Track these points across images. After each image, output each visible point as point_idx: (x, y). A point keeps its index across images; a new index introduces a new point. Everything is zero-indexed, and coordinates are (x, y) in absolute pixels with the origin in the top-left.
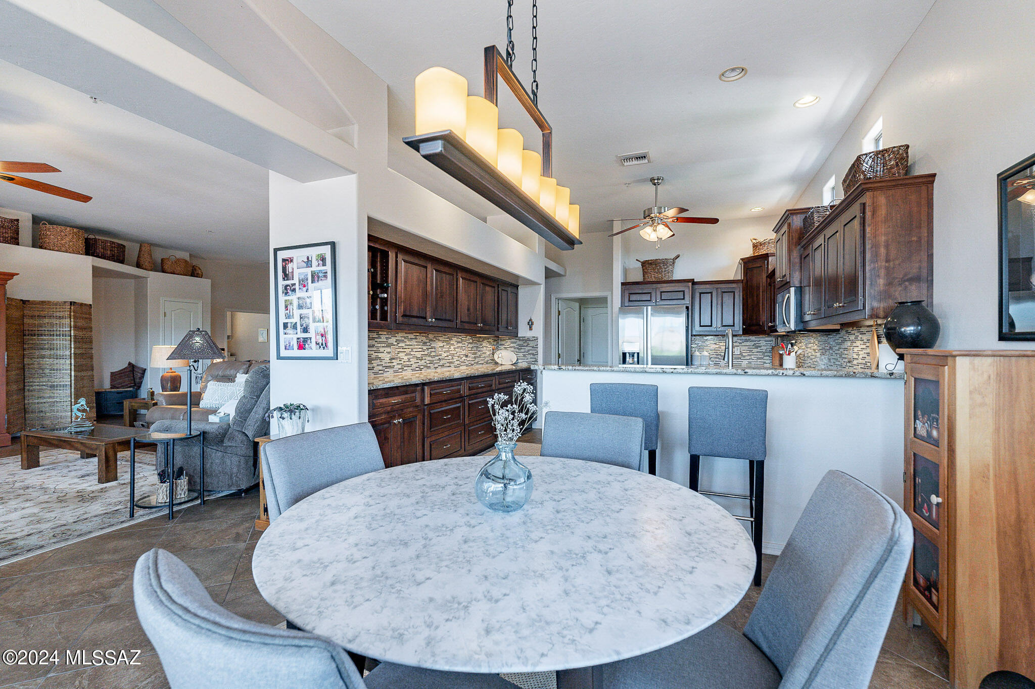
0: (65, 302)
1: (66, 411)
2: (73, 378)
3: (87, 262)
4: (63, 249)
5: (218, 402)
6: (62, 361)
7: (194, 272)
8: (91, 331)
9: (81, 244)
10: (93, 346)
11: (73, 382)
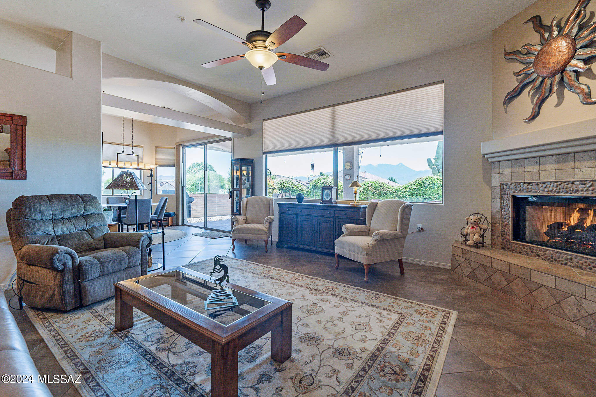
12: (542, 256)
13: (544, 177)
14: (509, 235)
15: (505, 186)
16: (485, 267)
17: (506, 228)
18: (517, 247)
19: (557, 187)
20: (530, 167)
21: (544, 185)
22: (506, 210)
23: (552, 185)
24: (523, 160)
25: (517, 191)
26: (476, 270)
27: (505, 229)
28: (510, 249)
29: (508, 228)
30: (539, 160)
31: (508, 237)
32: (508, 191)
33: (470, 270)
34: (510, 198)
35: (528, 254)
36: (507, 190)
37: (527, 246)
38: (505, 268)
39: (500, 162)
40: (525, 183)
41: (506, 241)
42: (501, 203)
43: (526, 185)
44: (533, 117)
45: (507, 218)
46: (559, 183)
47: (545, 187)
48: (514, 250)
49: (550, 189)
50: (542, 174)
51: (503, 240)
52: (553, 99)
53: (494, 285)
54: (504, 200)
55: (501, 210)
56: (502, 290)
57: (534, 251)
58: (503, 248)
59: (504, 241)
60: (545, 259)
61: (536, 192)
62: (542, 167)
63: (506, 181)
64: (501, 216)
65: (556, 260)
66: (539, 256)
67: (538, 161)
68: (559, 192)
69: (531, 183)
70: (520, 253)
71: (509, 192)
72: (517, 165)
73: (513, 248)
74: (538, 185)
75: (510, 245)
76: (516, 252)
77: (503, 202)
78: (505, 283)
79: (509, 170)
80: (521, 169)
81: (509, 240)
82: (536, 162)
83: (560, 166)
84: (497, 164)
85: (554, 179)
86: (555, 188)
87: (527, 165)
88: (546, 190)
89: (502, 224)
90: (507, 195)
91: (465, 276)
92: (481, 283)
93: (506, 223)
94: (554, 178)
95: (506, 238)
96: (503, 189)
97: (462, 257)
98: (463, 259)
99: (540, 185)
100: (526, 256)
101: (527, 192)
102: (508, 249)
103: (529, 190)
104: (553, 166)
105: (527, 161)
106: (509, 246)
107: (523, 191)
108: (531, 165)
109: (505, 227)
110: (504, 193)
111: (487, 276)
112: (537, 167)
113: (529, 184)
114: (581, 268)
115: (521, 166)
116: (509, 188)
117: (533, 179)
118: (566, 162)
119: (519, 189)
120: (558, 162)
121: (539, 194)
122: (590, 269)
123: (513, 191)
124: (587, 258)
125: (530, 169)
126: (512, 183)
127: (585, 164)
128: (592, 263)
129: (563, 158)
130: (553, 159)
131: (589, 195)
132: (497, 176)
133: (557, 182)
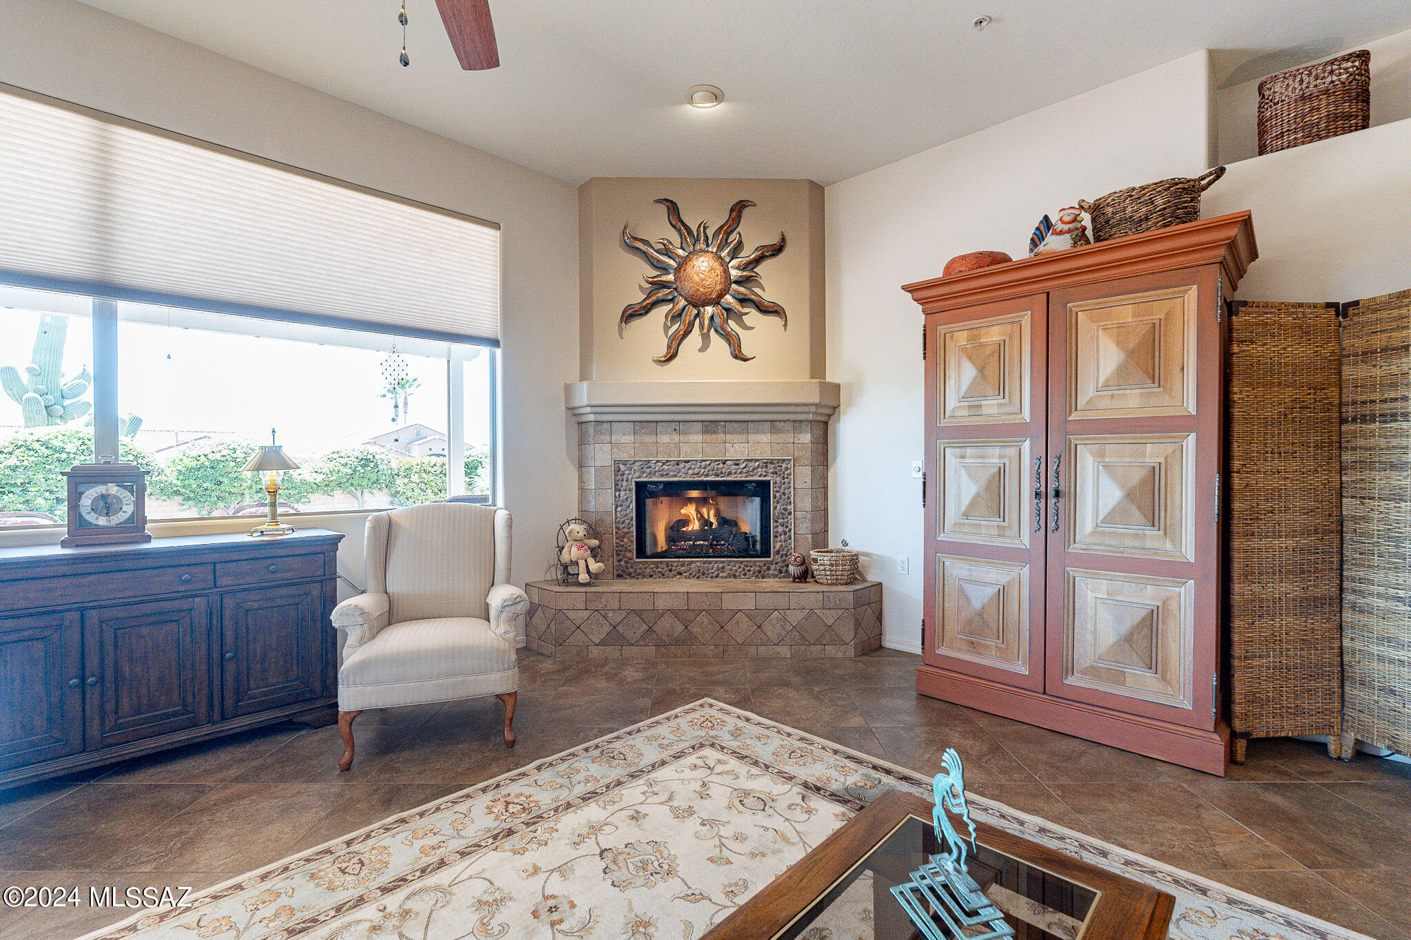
12: (685, 572)
13: (687, 452)
14: (630, 551)
15: (621, 466)
16: (639, 613)
17: (626, 540)
18: (645, 568)
19: (705, 468)
20: (664, 437)
21: (688, 465)
22: (624, 507)
23: (699, 464)
24: (654, 424)
25: (644, 475)
26: (621, 625)
27: (623, 541)
28: (633, 575)
29: (628, 539)
30: (680, 426)
31: (629, 555)
32: (629, 474)
33: (606, 629)
34: (634, 484)
35: (663, 575)
36: (626, 472)
37: (661, 562)
38: (679, 604)
39: (611, 422)
40: (658, 461)
41: (626, 562)
42: (615, 496)
43: (660, 464)
44: (671, 357)
45: (627, 521)
46: (708, 463)
47: (689, 469)
48: (639, 574)
49: (696, 471)
50: (684, 448)
51: (620, 561)
52: (695, 337)
53: (661, 639)
54: (620, 491)
55: (616, 509)
56: (678, 642)
57: (674, 568)
58: (619, 576)
59: (622, 563)
60: (691, 576)
61: (676, 476)
62: (683, 438)
63: (624, 457)
64: (616, 518)
65: (704, 574)
66: (680, 574)
67: (678, 428)
68: (707, 475)
69: (667, 461)
70: (651, 576)
71: (630, 476)
72: (643, 431)
73: (638, 571)
75: (632, 567)
76: (644, 576)
77: (619, 495)
78: (680, 628)
79: (629, 439)
80: (649, 439)
81: (632, 559)
82: (675, 430)
83: (708, 437)
84: (606, 426)
85: (700, 457)
86: (703, 470)
87: (661, 432)
88: (690, 472)
89: (617, 533)
90: (627, 481)
91: (596, 645)
92: (632, 645)
93: (626, 530)
94: (701, 455)
95: (624, 556)
96: (619, 470)
97: (586, 609)
98: (586, 614)
99: (682, 465)
100: (661, 579)
101: (662, 475)
102: (629, 574)
103: (665, 473)
104: (699, 438)
105: (659, 427)
106: (631, 570)
107: (654, 474)
108: (667, 433)
109: (624, 537)
110: (620, 477)
111: (645, 627)
112: (676, 438)
113: (664, 464)
114: (735, 577)
115: (650, 434)
116: (631, 470)
117: (670, 456)
118: (714, 433)
119: (649, 470)
120: (705, 431)
121: (681, 479)
122: (745, 575)
123: (637, 474)
124: (742, 562)
125: (664, 439)
126: (635, 461)
127: (737, 438)
128: (747, 566)
129: (710, 427)
130: (699, 426)
131: (743, 479)
132: (607, 447)
133: (704, 461)
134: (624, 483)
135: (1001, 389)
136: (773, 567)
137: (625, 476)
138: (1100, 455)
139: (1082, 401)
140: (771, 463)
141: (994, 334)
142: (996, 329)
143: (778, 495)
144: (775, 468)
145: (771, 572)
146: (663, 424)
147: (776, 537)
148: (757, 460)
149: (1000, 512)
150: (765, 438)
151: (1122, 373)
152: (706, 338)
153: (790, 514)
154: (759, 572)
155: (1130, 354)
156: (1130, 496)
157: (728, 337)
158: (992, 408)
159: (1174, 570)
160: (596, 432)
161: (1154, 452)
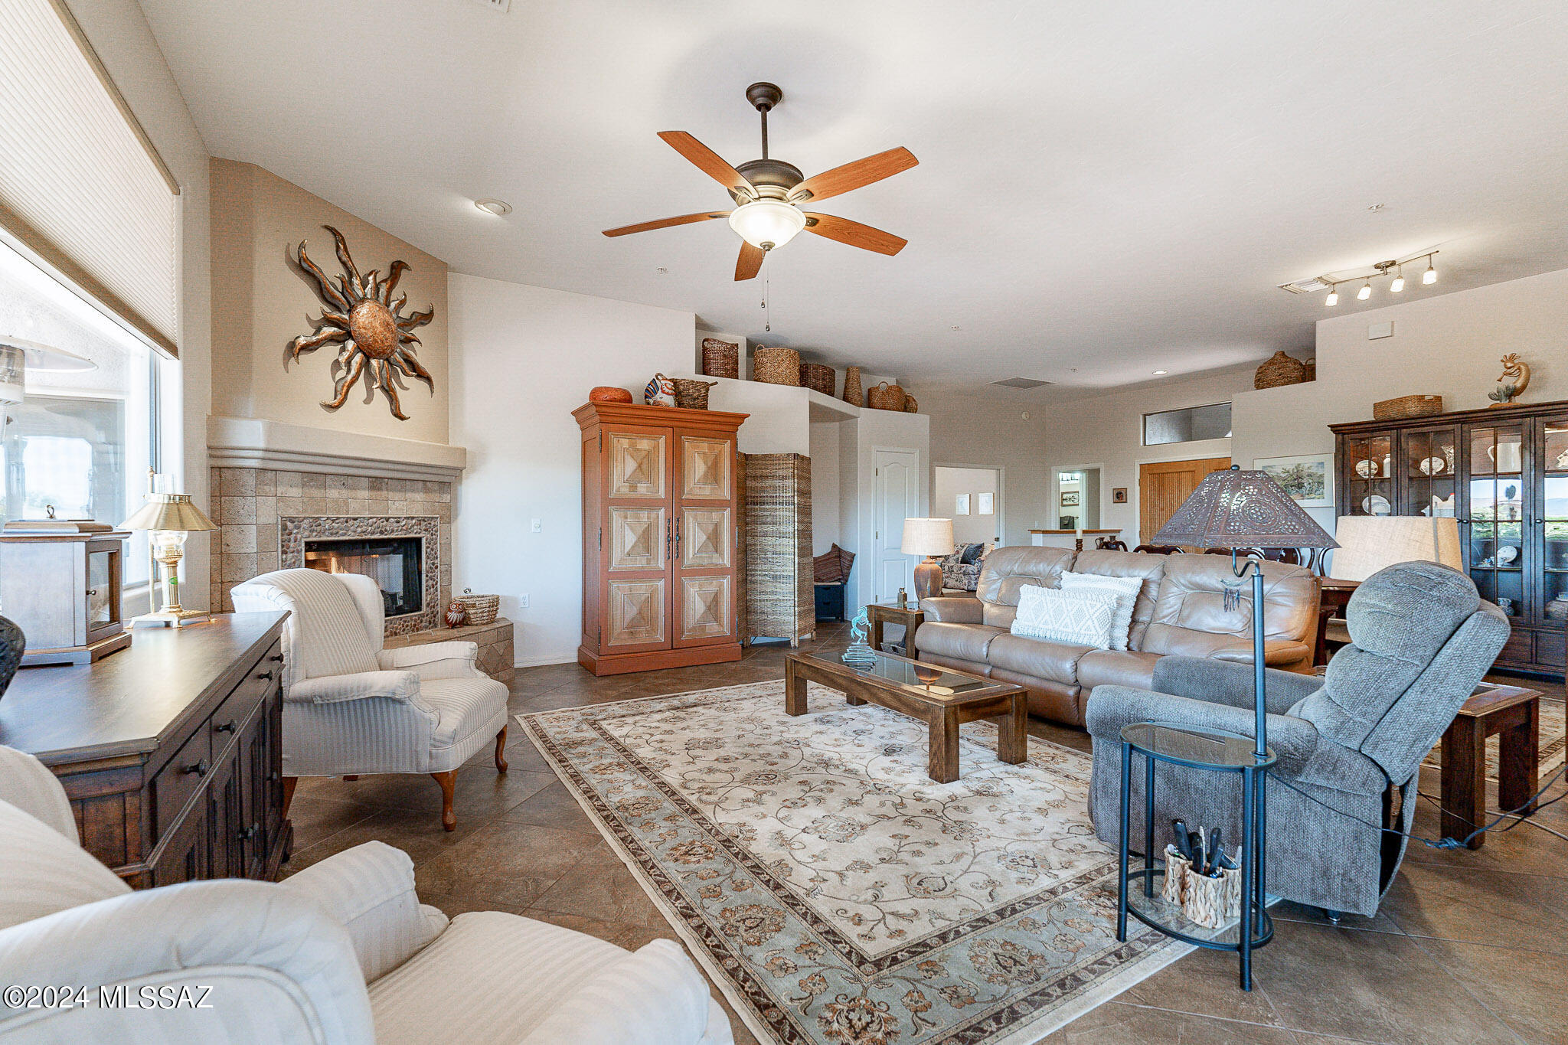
0: (788, 455)
1: (789, 615)
2: (796, 566)
3: (803, 397)
4: (780, 380)
5: (1050, 627)
6: (785, 541)
7: (906, 405)
8: (810, 498)
9: (796, 372)
10: (813, 521)
11: (796, 572)
13: (355, 509)
15: (288, 523)
19: (371, 526)
20: (333, 491)
21: (356, 523)
23: (366, 522)
24: (323, 477)
25: (314, 534)
30: (347, 480)
32: (297, 533)
34: (303, 545)
36: (295, 531)
39: (276, 471)
40: (328, 518)
43: (330, 522)
44: (339, 404)
46: (374, 520)
47: (358, 526)
50: (353, 505)
52: (360, 389)
54: (287, 553)
61: (345, 534)
62: (352, 494)
63: (292, 513)
67: (346, 483)
68: (373, 534)
69: (338, 518)
71: (299, 535)
72: (311, 484)
74: (347, 522)
79: (295, 492)
80: (317, 493)
82: (344, 484)
83: (374, 494)
84: (270, 475)
85: (367, 514)
86: (370, 528)
87: (330, 487)
88: (359, 530)
90: (295, 541)
94: (367, 512)
96: (286, 528)
99: (351, 522)
101: (332, 534)
103: (335, 532)
104: (365, 494)
105: (329, 482)
107: (324, 532)
108: (336, 487)
110: (286, 537)
112: (345, 493)
113: (333, 521)
114: (396, 634)
115: (318, 487)
116: (299, 528)
117: (338, 512)
118: (380, 489)
119: (319, 528)
120: (372, 488)
121: (351, 538)
122: (404, 630)
123: (307, 533)
124: (401, 619)
125: (333, 493)
126: (305, 518)
127: (398, 496)
128: (405, 622)
129: (376, 483)
130: (365, 482)
131: (403, 536)
132: (272, 501)
133: (371, 518)
134: (292, 544)
135: (649, 479)
136: (424, 619)
137: (293, 536)
138: (695, 518)
139: (686, 490)
140: (424, 521)
141: (644, 444)
142: (645, 441)
143: (429, 550)
144: (426, 525)
145: (423, 624)
146: (332, 477)
147: (427, 590)
148: (413, 518)
149: (648, 550)
150: (419, 496)
151: (706, 475)
152: (370, 391)
153: (437, 568)
154: (415, 625)
155: (709, 468)
156: (708, 538)
157: (389, 391)
158: (643, 489)
159: (721, 572)
160: (260, 483)
161: (715, 516)
